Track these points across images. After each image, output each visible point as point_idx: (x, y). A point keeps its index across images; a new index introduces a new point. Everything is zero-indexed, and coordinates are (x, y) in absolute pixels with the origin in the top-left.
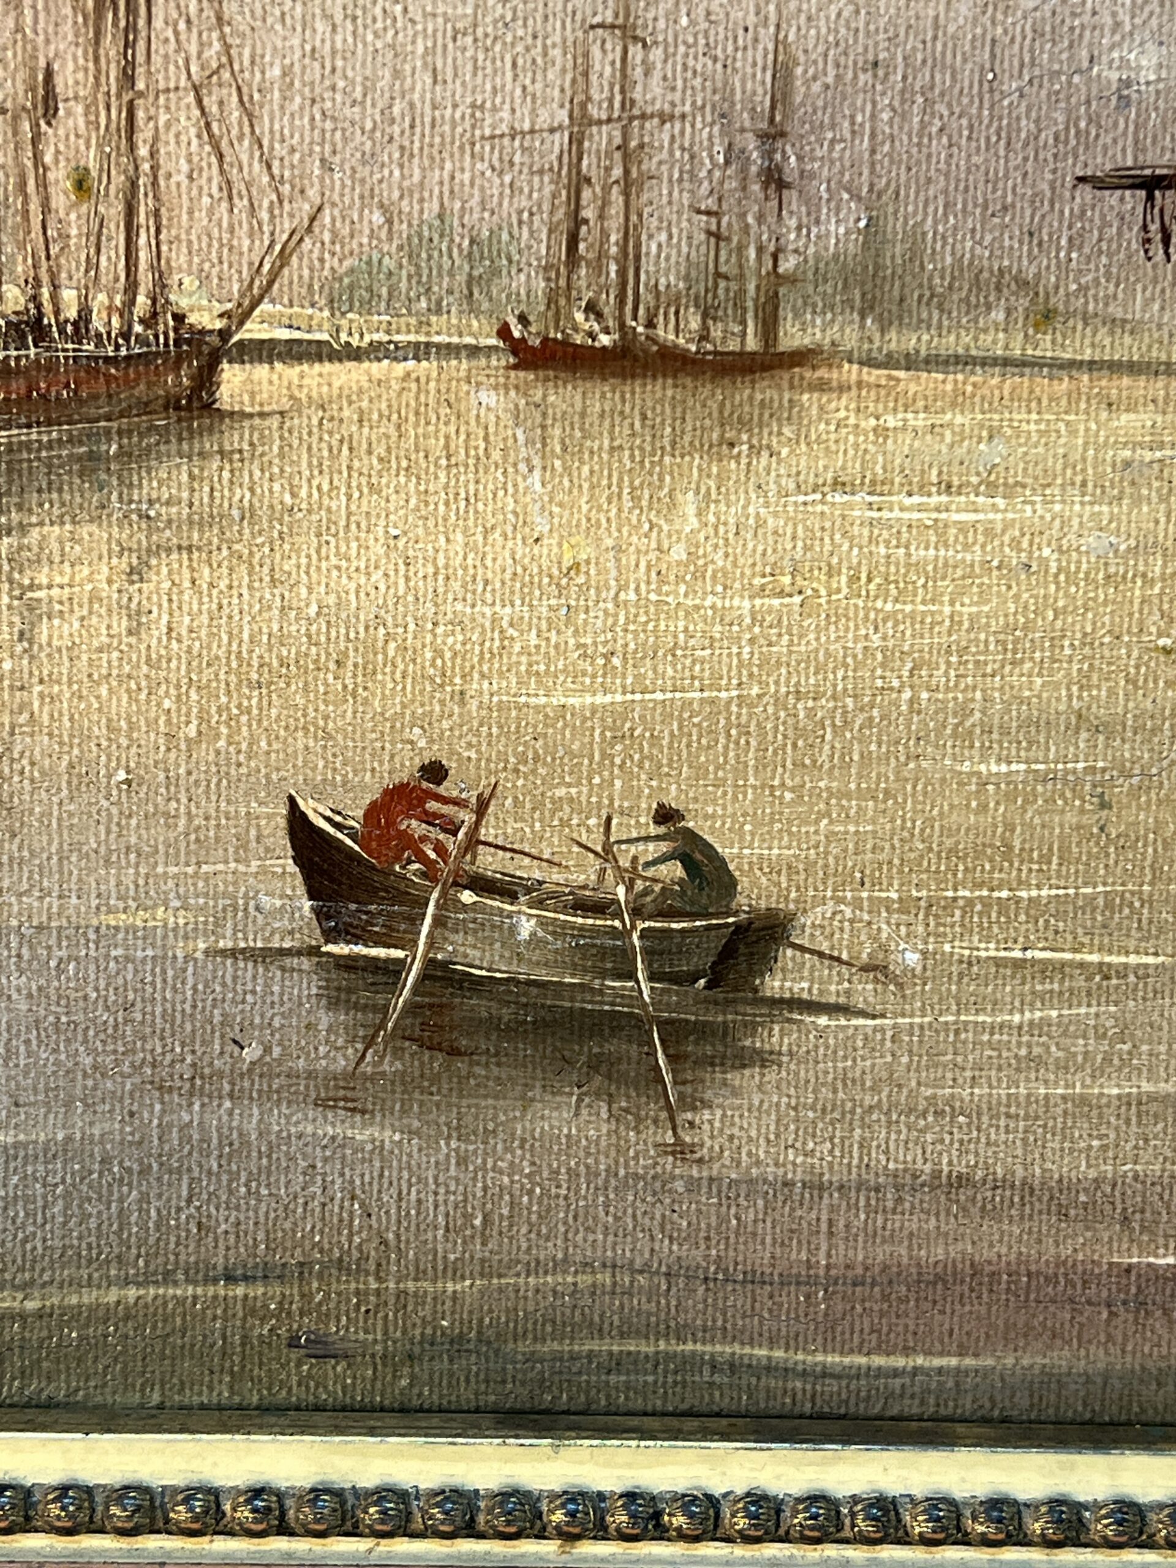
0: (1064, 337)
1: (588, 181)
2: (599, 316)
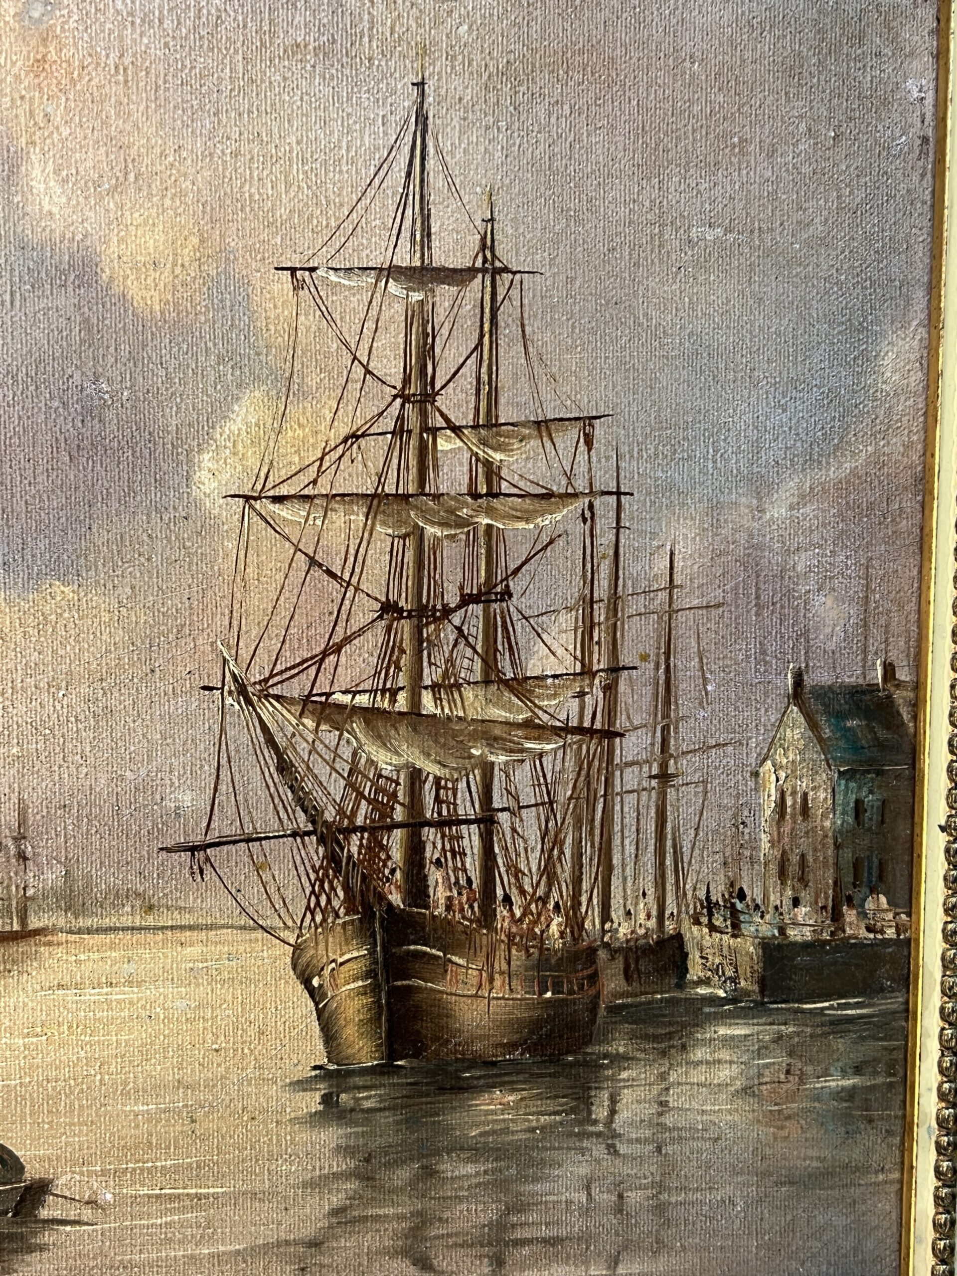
0: (159, 916)
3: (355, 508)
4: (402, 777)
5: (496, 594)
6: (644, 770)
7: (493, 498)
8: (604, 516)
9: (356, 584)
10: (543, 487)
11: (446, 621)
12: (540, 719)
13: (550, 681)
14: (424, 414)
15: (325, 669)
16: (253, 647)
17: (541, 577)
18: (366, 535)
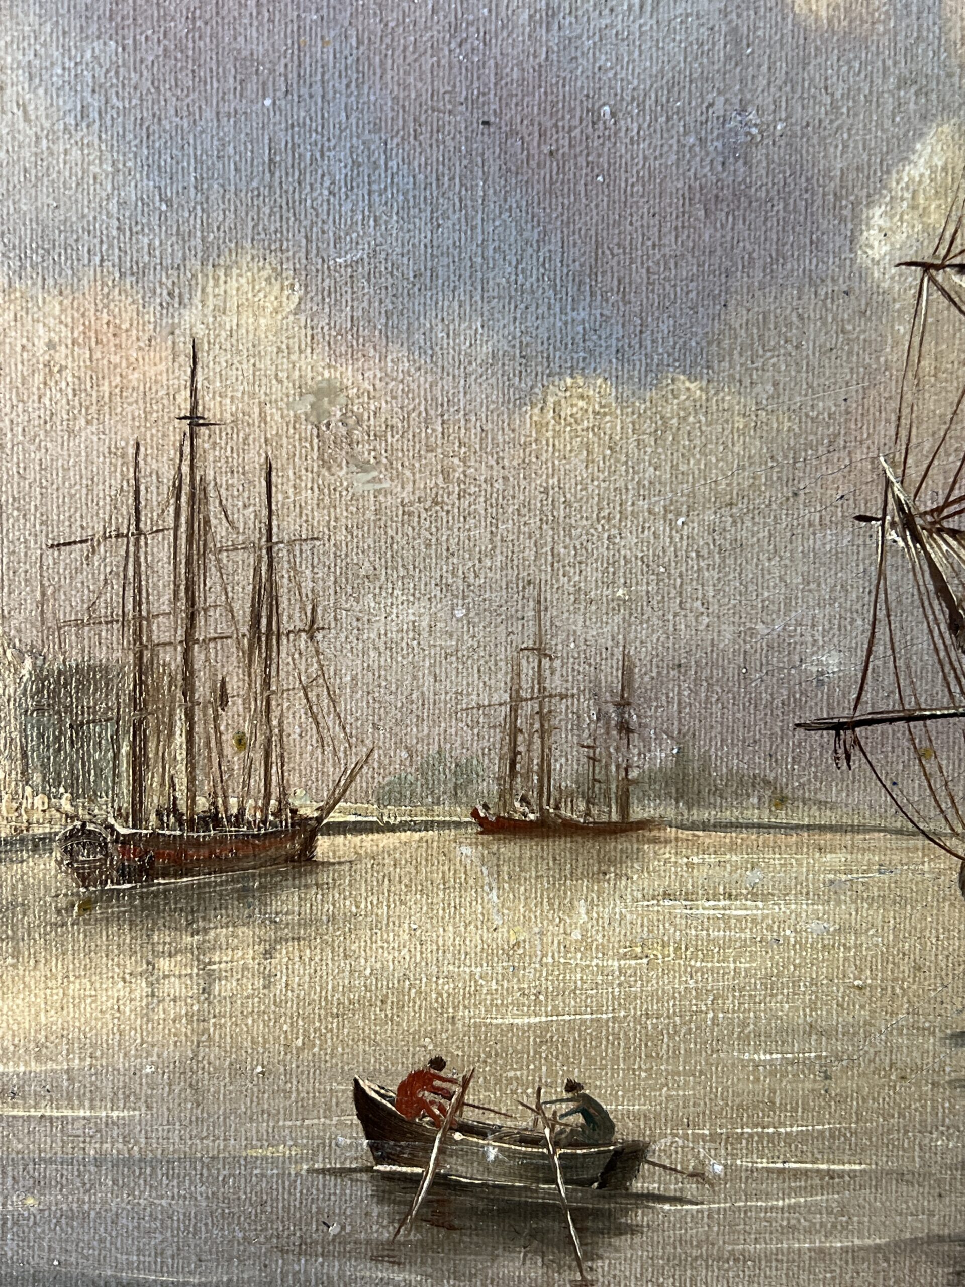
0: (792, 812)
1: (521, 731)
2: (528, 804)
16: (925, 466)
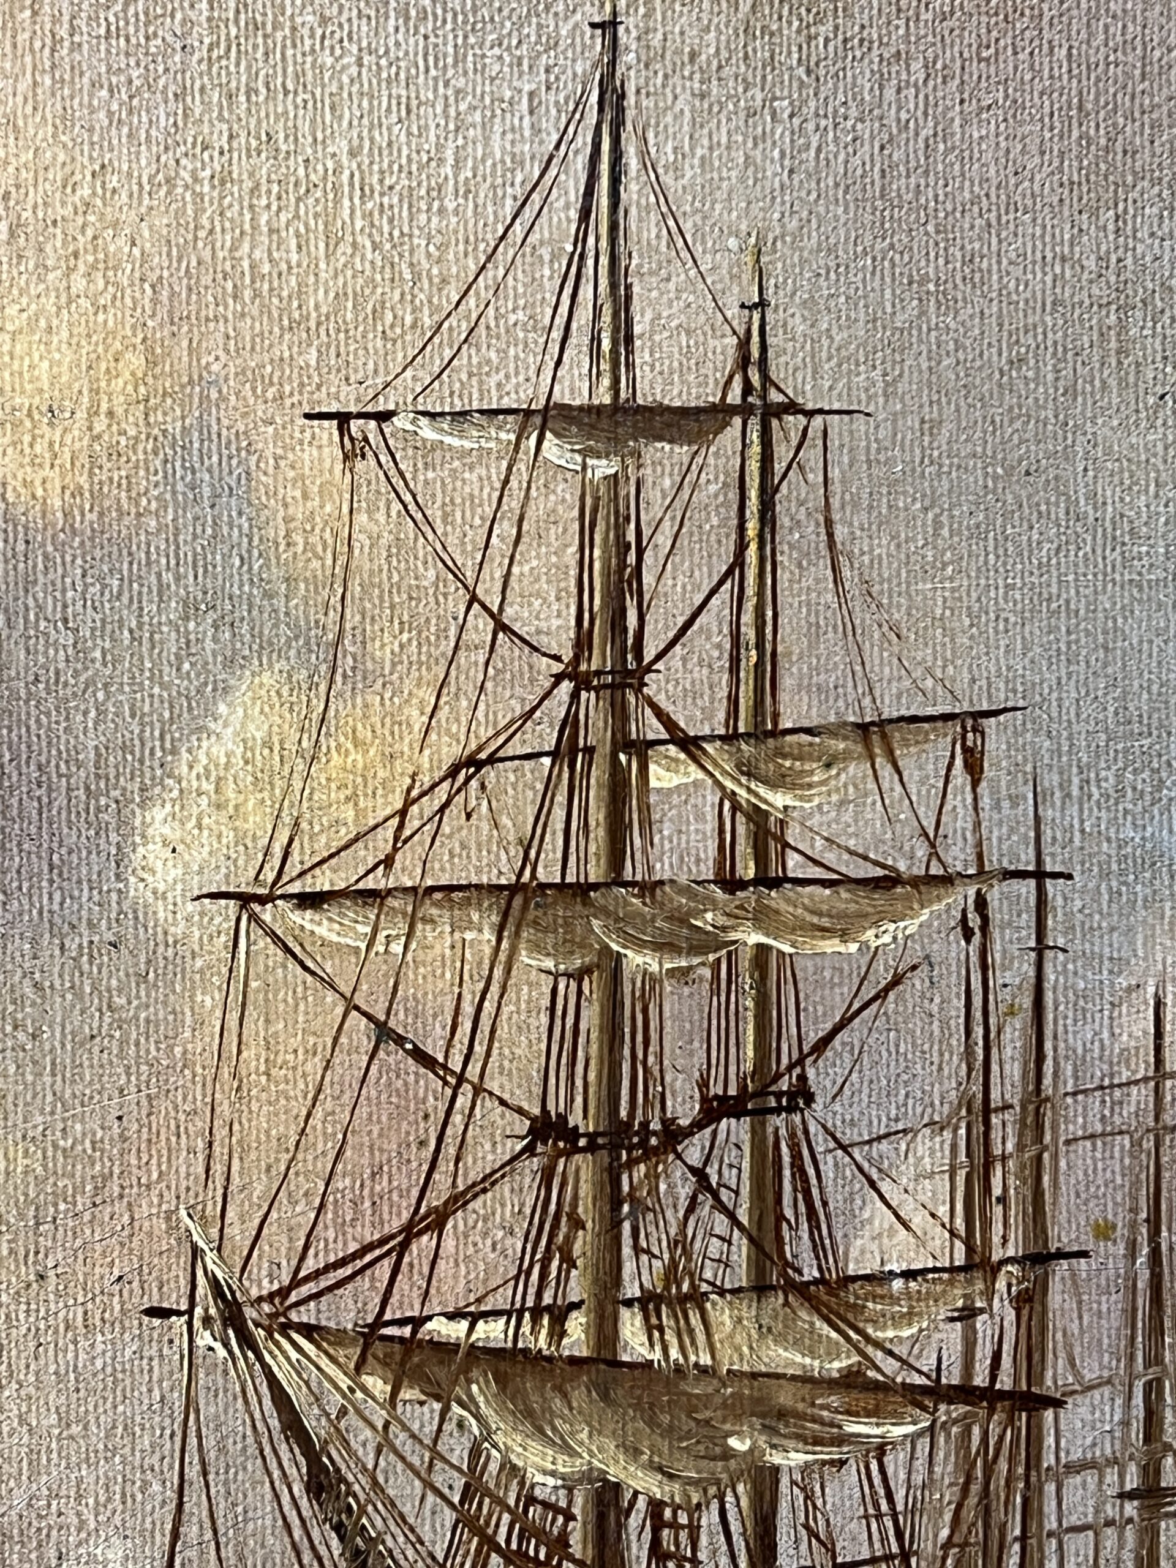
3: (475, 917)
4: (579, 1500)
5: (779, 1095)
6: (1108, 1480)
7: (770, 889)
8: (1010, 923)
9: (476, 1080)
10: (876, 863)
11: (671, 1157)
12: (879, 1370)
13: (897, 1284)
14: (620, 714)
15: (411, 1265)
16: (257, 1222)
17: (876, 1058)
18: (498, 973)
